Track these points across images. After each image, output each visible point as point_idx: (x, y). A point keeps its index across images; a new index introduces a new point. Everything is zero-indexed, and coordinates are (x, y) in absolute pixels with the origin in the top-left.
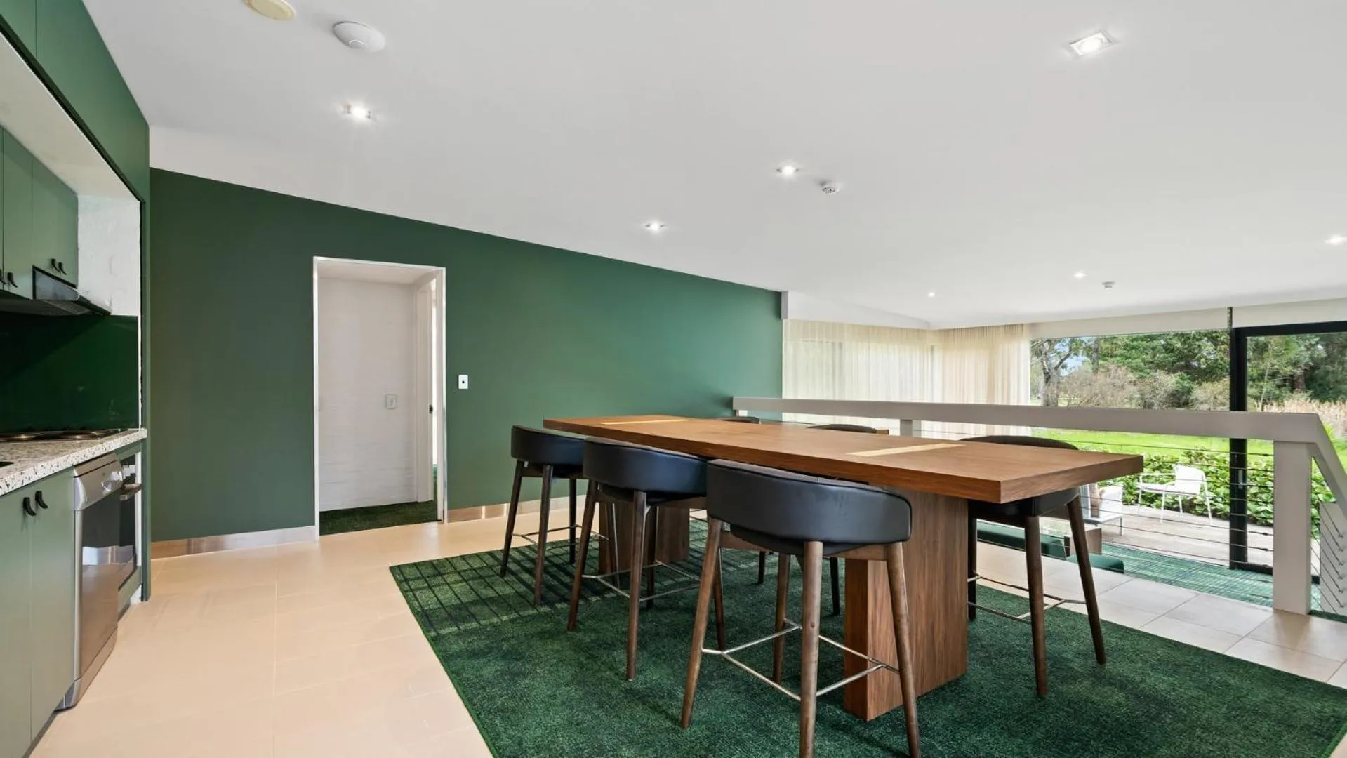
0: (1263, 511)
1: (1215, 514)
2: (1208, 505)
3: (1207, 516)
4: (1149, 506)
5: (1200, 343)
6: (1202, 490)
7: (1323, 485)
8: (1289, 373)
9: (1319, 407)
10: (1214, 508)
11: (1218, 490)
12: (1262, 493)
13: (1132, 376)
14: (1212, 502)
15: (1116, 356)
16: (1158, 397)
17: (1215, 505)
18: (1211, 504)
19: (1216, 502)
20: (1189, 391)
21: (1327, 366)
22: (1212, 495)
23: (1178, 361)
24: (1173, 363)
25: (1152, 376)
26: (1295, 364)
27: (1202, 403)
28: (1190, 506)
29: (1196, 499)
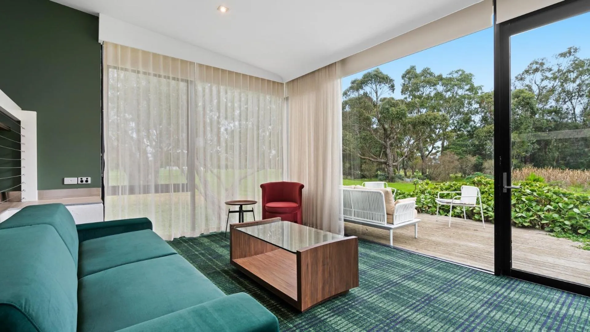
0: (520, 217)
1: (487, 220)
2: (482, 214)
3: (481, 221)
4: (446, 215)
5: (486, 142)
6: (478, 203)
7: (561, 197)
8: (524, 156)
9: (537, 170)
10: (486, 215)
11: (490, 202)
12: (518, 204)
13: (456, 157)
14: (485, 211)
15: (450, 148)
16: (468, 167)
17: (488, 213)
18: (484, 213)
19: (488, 211)
20: (482, 164)
21: (539, 153)
22: (485, 206)
23: (477, 150)
24: (475, 151)
25: (466, 157)
26: (526, 152)
27: (487, 169)
28: (471, 215)
29: (475, 209)
